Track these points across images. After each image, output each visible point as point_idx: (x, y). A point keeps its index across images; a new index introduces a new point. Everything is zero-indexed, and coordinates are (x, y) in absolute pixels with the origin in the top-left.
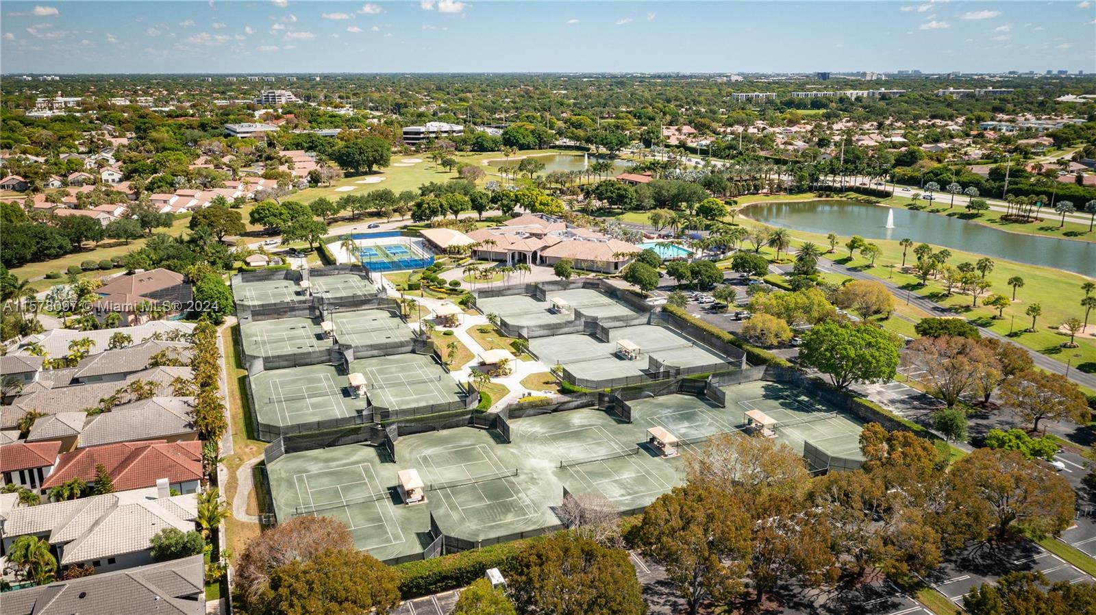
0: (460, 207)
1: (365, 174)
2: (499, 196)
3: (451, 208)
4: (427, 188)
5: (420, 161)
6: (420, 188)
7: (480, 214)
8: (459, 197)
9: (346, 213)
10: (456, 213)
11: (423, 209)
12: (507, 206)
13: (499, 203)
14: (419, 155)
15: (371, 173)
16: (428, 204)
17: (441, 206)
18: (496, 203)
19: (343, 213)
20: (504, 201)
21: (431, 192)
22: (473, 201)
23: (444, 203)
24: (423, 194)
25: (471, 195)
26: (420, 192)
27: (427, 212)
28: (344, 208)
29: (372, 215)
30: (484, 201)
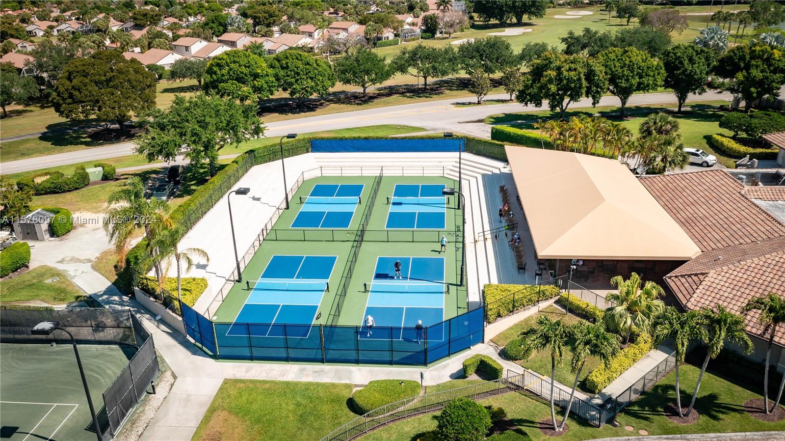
0: (635, 81)
1: (512, 25)
2: (742, 58)
3: (612, 81)
4: (578, 39)
5: (591, 13)
6: (564, 40)
7: (682, 98)
8: (637, 55)
9: (412, 77)
10: (624, 93)
11: (544, 80)
12: (760, 84)
13: (740, 76)
14: (593, 8)
15: (519, 24)
16: (559, 69)
17: (590, 75)
18: (731, 75)
19: (398, 79)
20: (754, 72)
21: (584, 47)
22: (670, 67)
23: (598, 68)
24: (568, 52)
25: (667, 54)
26: (564, 46)
27: (553, 88)
28: (402, 69)
29: (464, 85)
30: (699, 68)
